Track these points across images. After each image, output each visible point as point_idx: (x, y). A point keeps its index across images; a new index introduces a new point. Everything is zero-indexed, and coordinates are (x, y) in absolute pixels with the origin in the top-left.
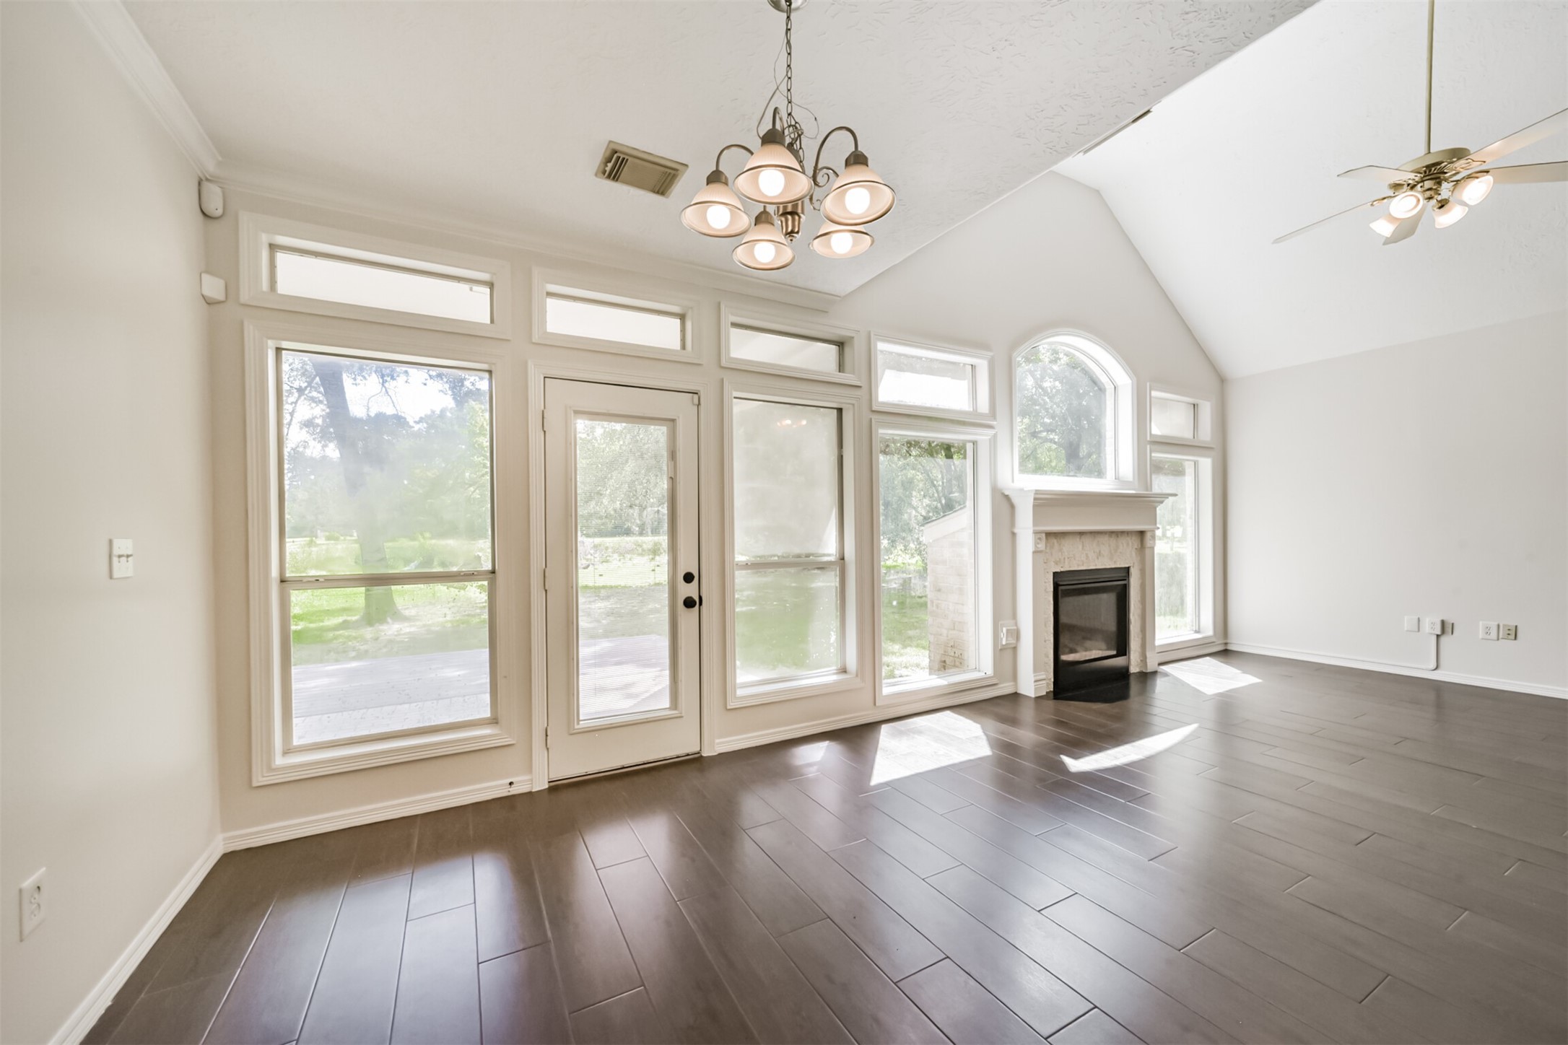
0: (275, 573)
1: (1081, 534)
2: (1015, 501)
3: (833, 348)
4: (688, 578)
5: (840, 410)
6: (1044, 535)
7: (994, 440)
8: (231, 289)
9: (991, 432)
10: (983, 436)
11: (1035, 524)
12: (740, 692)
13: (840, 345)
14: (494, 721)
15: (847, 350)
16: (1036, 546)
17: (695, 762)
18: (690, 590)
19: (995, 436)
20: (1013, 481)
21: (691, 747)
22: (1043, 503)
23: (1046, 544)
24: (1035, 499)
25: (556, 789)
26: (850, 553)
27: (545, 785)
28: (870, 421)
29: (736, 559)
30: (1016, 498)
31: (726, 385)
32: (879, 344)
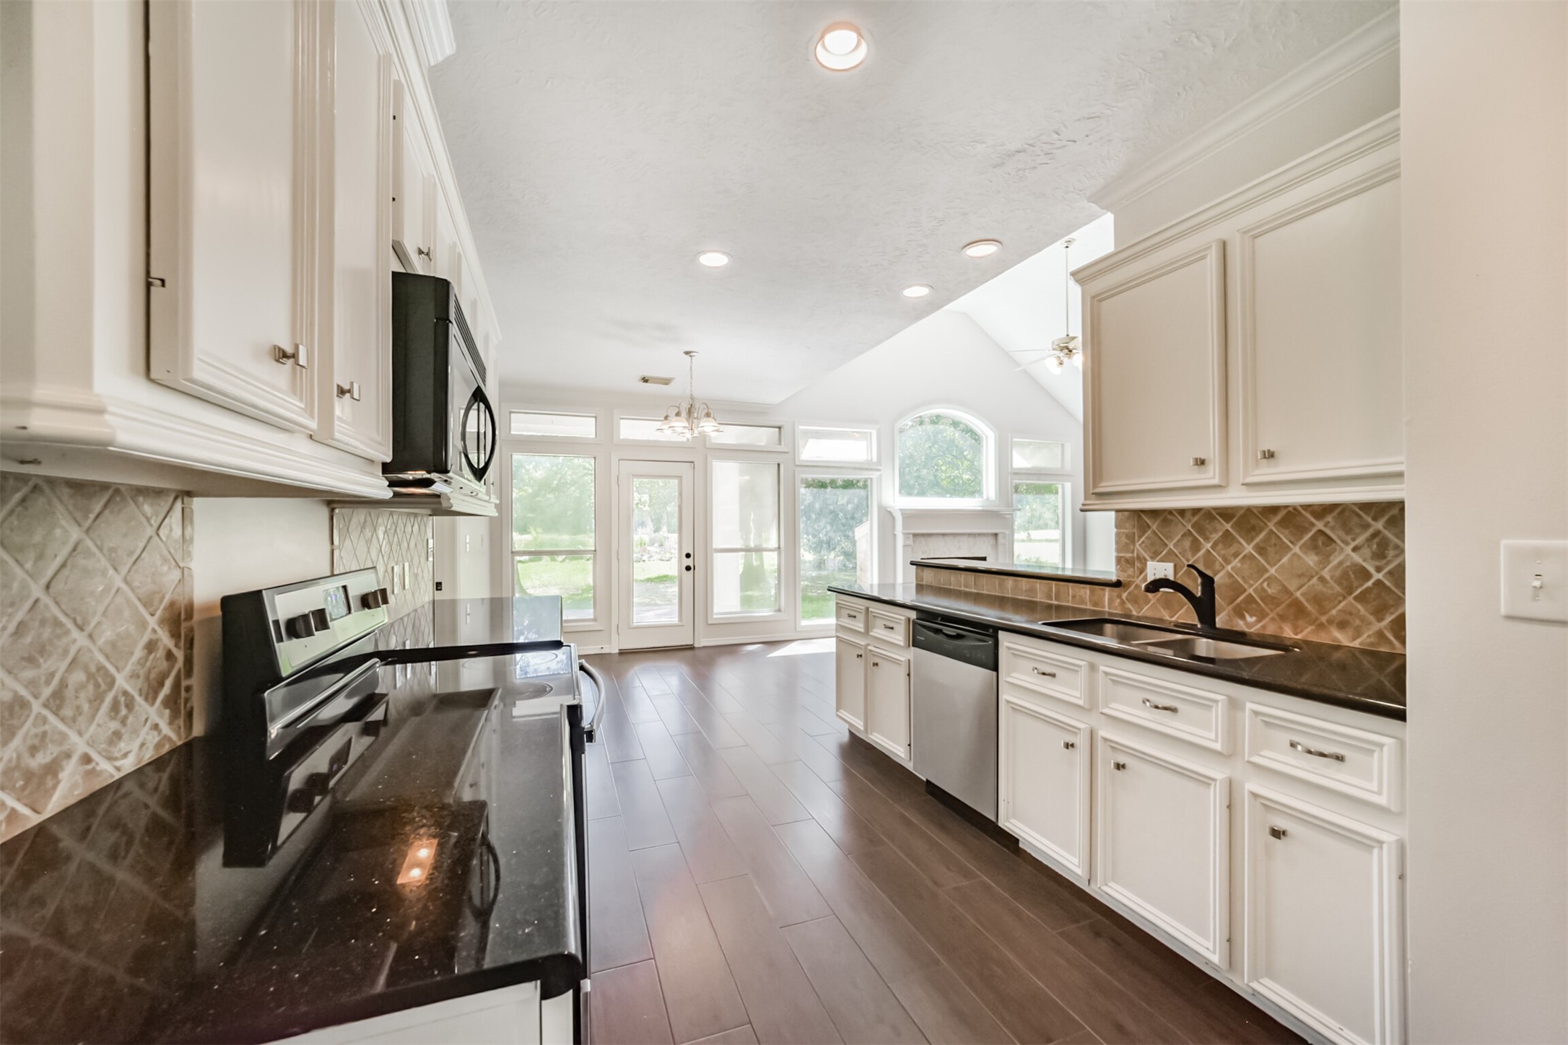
0: (510, 548)
1: (944, 535)
2: (894, 514)
3: (777, 429)
4: (688, 556)
5: (779, 465)
6: (911, 536)
7: (880, 478)
9: (879, 473)
10: (874, 475)
11: (903, 529)
12: (715, 616)
13: (780, 428)
14: (595, 620)
15: (782, 430)
16: (906, 542)
17: (691, 648)
18: (689, 562)
19: (880, 476)
20: (894, 502)
21: (687, 641)
22: (909, 516)
23: (914, 541)
24: (902, 514)
25: (623, 653)
26: (782, 545)
27: (617, 651)
28: (794, 471)
29: (714, 546)
30: (892, 511)
31: (709, 457)
32: (801, 427)
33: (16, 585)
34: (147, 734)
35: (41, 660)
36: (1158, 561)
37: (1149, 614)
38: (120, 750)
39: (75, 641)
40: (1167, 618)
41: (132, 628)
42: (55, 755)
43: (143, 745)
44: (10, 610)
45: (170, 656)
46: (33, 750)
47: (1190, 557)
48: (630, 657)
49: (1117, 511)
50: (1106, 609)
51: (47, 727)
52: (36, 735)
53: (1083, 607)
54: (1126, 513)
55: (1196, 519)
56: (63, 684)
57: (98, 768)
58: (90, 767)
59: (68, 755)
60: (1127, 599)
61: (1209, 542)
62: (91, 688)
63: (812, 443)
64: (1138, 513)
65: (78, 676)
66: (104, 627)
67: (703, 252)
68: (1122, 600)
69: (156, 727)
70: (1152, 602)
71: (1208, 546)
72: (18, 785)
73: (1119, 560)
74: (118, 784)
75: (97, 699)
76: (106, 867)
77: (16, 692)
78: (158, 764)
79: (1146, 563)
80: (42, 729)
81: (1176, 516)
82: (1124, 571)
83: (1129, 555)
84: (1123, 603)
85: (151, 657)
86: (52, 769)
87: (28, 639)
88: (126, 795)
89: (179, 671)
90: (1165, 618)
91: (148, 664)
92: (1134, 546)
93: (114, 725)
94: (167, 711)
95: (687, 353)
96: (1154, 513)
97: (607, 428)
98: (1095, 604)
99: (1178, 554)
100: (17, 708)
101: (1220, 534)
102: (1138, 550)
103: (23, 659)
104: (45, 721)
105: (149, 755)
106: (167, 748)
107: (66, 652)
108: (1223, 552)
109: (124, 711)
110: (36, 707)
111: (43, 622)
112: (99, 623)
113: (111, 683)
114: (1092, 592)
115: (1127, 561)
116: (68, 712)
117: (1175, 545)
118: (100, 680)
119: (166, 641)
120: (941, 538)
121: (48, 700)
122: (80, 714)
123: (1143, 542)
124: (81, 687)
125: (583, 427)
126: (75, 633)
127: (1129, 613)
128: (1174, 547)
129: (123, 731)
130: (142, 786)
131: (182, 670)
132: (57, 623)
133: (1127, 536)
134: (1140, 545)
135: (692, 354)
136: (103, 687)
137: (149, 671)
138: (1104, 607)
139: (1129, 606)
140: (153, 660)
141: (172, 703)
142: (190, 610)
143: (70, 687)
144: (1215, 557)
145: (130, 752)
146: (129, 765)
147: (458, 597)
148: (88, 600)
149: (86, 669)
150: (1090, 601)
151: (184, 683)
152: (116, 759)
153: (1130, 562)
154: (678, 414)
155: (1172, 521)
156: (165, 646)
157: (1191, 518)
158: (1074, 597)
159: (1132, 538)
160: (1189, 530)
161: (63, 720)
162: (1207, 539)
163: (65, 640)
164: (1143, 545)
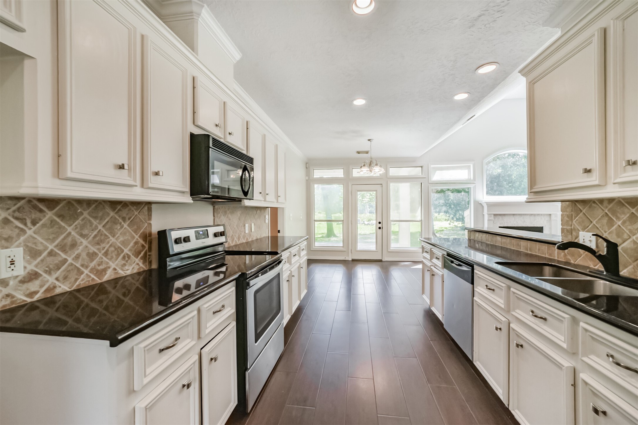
0: (313, 219)
1: (514, 215)
2: (483, 205)
3: (421, 168)
4: (380, 223)
5: (421, 183)
6: (493, 215)
7: (475, 187)
8: (309, 178)
9: (474, 185)
10: (472, 186)
11: (488, 212)
12: (391, 249)
13: (422, 167)
14: (343, 247)
15: (423, 168)
16: (488, 218)
17: (381, 261)
18: (380, 225)
19: (475, 186)
20: (483, 199)
21: (379, 258)
22: (491, 205)
23: (494, 218)
24: (487, 204)
25: (353, 260)
26: (423, 219)
27: (351, 260)
28: (429, 186)
29: (391, 219)
30: (481, 203)
31: (389, 182)
32: (432, 166)
33: (94, 226)
34: (135, 265)
35: (101, 244)
36: (586, 232)
37: (581, 263)
38: (125, 268)
39: (111, 240)
40: (592, 266)
41: (130, 238)
42: (105, 267)
43: (133, 268)
44: (92, 232)
45: (143, 246)
46: (99, 265)
47: (607, 230)
48: (356, 262)
49: (562, 201)
50: (556, 258)
51: (103, 260)
52: (100, 262)
53: (544, 256)
54: (567, 203)
55: (611, 205)
56: (107, 250)
57: (119, 272)
58: (116, 271)
59: (109, 268)
60: (568, 253)
61: (619, 221)
62: (116, 252)
63: (438, 172)
64: (575, 202)
65: (112, 249)
66: (120, 237)
67: (355, 100)
68: (565, 253)
69: (138, 264)
70: (583, 256)
71: (619, 223)
72: (95, 273)
73: (563, 231)
74: (126, 277)
75: (118, 255)
76: (122, 297)
77: (94, 251)
78: (139, 274)
79: (579, 233)
80: (101, 260)
81: (597, 204)
82: (566, 236)
83: (569, 228)
84: (565, 255)
85: (136, 246)
86: (105, 270)
87: (97, 239)
88: (127, 280)
89: (146, 250)
90: (591, 266)
91: (135, 247)
92: (572, 222)
93: (123, 262)
94: (142, 261)
95: (369, 140)
96: (584, 202)
97: (347, 173)
98: (550, 255)
99: (599, 227)
100: (94, 255)
101: (628, 215)
102: (574, 225)
103: (96, 243)
104: (102, 258)
105: (135, 271)
106: (142, 270)
107: (108, 242)
108: (629, 227)
109: (127, 259)
110: (100, 255)
111: (101, 235)
112: (119, 236)
113: (123, 251)
114: (548, 249)
115: (567, 231)
116: (109, 257)
117: (596, 222)
118: (119, 250)
119: (141, 242)
120: (512, 216)
121: (103, 254)
122: (113, 258)
123: (577, 220)
124: (112, 252)
125: (339, 173)
126: (111, 238)
127: (569, 261)
128: (596, 223)
129: (127, 264)
130: (133, 279)
131: (147, 250)
132: (106, 235)
133: (568, 217)
134: (575, 222)
135: (371, 140)
136: (120, 252)
137: (136, 249)
138: (555, 257)
139: (569, 257)
140: (137, 246)
141: (144, 258)
142: (150, 234)
143: (109, 251)
144: (624, 230)
145: (129, 269)
146: (129, 272)
147: (285, 235)
148: (115, 230)
149: (115, 247)
150: (548, 253)
151: (148, 254)
152: (124, 270)
153: (571, 232)
154: (364, 166)
155: (595, 207)
156: (141, 243)
157: (608, 205)
158: (539, 250)
159: (571, 218)
160: (606, 213)
161: (108, 259)
162: (618, 218)
163: (108, 240)
164: (577, 222)
